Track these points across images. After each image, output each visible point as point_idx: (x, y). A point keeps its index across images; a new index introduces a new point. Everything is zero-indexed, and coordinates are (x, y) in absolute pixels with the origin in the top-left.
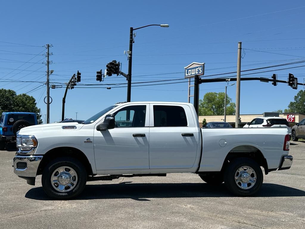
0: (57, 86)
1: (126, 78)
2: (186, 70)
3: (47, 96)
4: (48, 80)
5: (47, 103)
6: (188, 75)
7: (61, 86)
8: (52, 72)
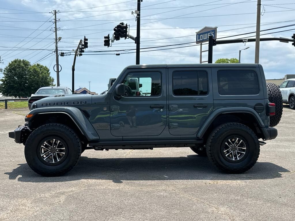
0: (66, 53)
1: (134, 41)
2: (198, 35)
3: (56, 64)
4: (57, 48)
5: (56, 71)
6: (199, 40)
7: (70, 54)
8: (60, 39)
